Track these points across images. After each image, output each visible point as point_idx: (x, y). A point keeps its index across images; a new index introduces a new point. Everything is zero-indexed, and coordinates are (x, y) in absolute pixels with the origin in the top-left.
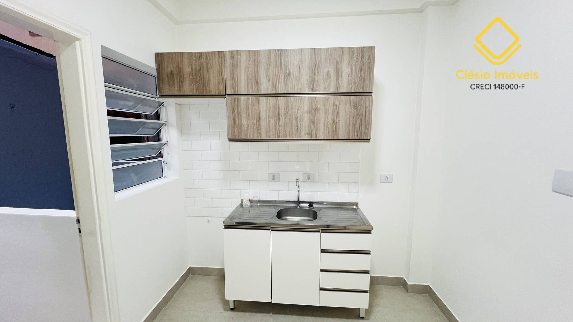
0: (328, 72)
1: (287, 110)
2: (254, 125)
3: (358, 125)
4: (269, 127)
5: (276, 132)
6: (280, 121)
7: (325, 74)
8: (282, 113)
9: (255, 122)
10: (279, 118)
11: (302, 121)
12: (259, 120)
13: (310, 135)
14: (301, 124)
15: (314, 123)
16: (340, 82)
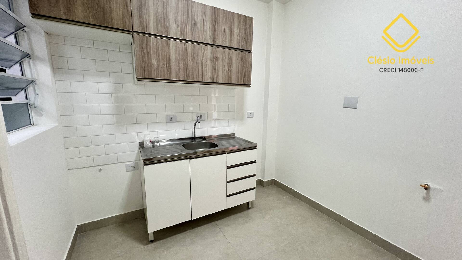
0: (225, 29)
1: (194, 56)
2: (164, 66)
3: (243, 74)
4: (179, 70)
5: (185, 74)
6: (188, 65)
7: (222, 31)
8: (190, 58)
9: (165, 63)
10: (187, 61)
11: (206, 66)
12: (169, 62)
13: (212, 78)
14: (205, 69)
15: (215, 69)
16: (232, 39)
